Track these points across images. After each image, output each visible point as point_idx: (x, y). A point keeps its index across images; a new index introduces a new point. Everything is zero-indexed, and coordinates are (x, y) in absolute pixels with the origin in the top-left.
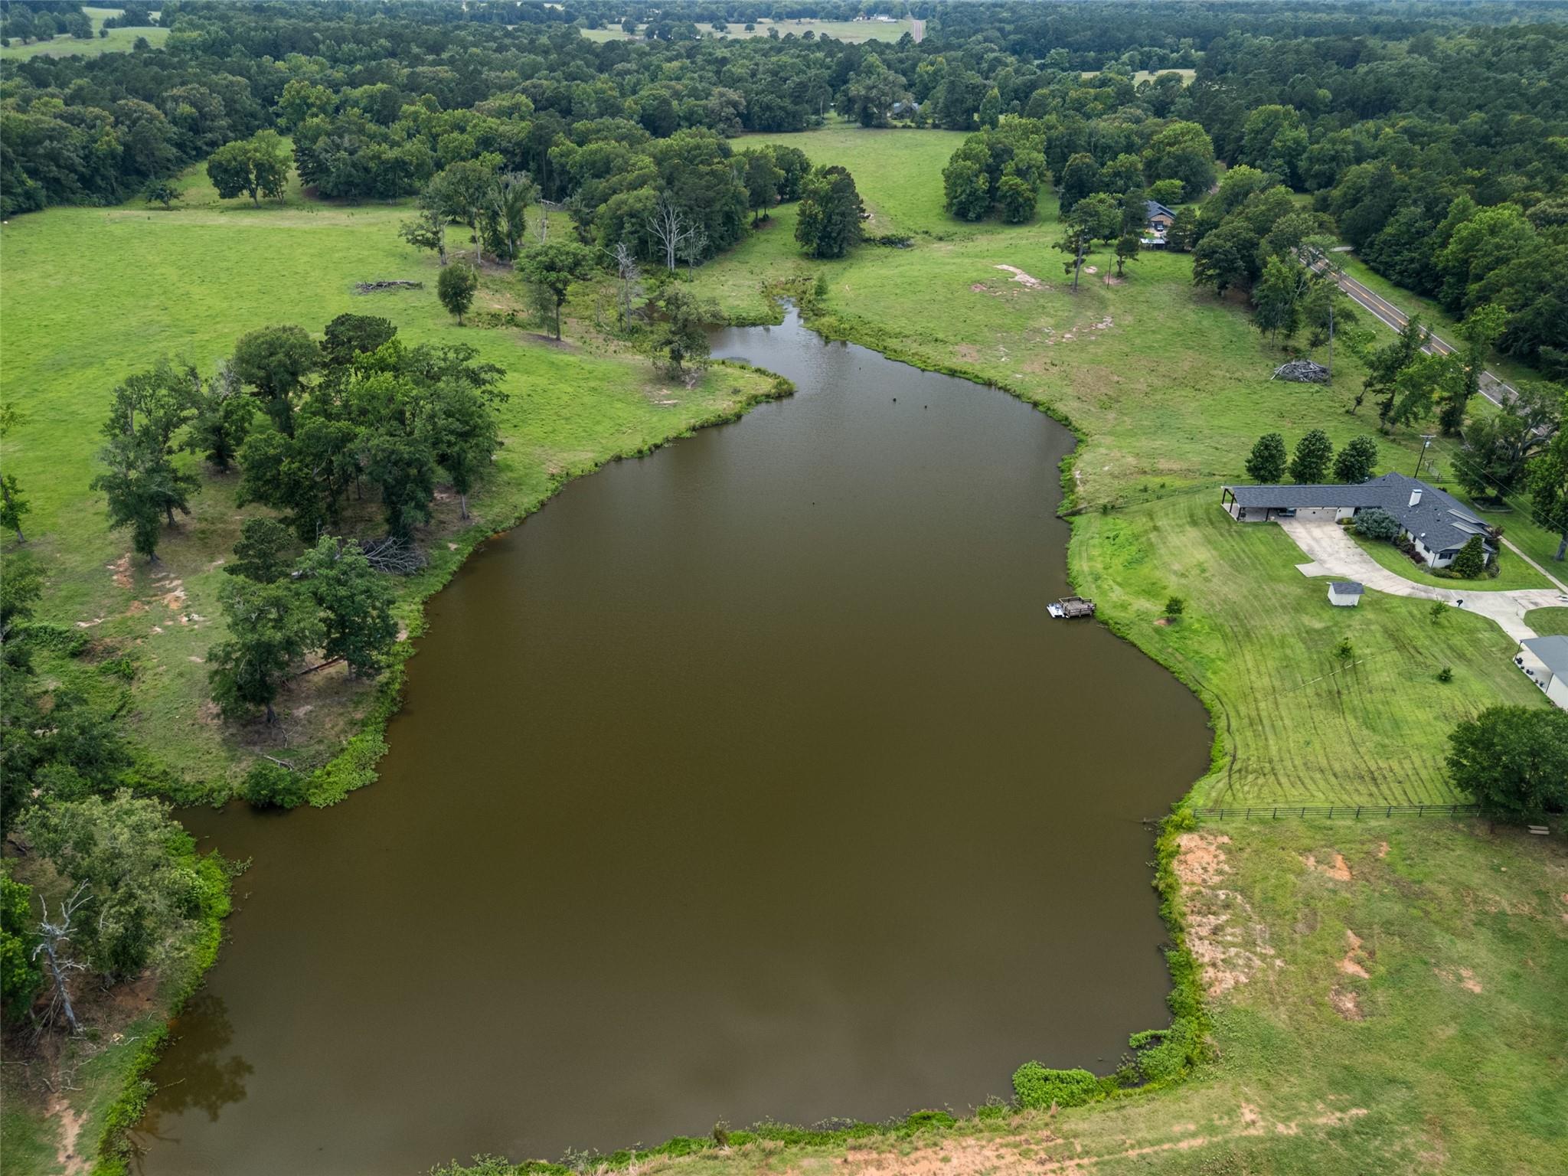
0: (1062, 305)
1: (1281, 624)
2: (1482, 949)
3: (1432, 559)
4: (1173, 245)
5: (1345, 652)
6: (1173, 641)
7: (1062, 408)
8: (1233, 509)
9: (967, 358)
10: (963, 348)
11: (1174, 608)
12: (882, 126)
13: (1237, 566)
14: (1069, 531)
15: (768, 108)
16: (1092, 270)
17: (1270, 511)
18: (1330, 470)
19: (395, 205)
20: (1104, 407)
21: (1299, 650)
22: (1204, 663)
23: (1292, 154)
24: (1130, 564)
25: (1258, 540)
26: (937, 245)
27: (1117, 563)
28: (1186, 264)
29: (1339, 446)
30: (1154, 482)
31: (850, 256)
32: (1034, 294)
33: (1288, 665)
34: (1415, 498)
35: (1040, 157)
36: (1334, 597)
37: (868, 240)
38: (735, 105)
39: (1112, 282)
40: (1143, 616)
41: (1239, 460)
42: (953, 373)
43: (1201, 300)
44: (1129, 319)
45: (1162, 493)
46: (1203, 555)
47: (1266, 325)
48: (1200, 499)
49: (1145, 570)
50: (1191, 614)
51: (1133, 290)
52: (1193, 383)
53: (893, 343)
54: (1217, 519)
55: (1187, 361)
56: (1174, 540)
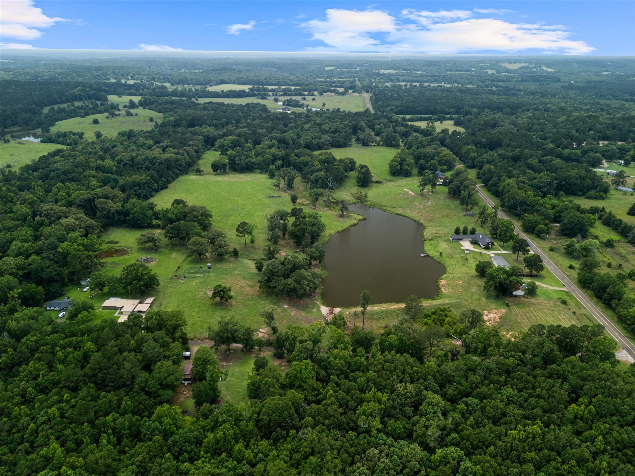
0: (419, 199)
1: (458, 256)
2: (476, 288)
3: (482, 246)
4: (444, 184)
5: (466, 259)
6: (441, 258)
7: (421, 222)
8: (451, 239)
9: (400, 211)
10: (399, 209)
11: (441, 254)
12: (368, 145)
13: (451, 248)
14: (424, 243)
15: (338, 141)
16: (426, 191)
17: (457, 239)
18: (469, 232)
19: (253, 172)
20: (429, 221)
21: (460, 259)
22: (445, 261)
23: (473, 160)
24: (434, 248)
25: (455, 244)
26: (389, 183)
27: (432, 248)
28: (446, 189)
29: (470, 228)
30: (438, 235)
31: (369, 186)
32: (414, 197)
33: (458, 261)
34: (481, 237)
35: (413, 161)
36: (466, 252)
37: (373, 182)
38: (329, 141)
39: (430, 193)
40: (436, 255)
41: (453, 231)
42: (398, 214)
43: (450, 198)
44: (434, 202)
45: (440, 237)
46: (446, 246)
47: (462, 204)
48: (446, 238)
49: (437, 249)
50: (444, 255)
51: (435, 196)
52: (447, 216)
53: (384, 208)
54: (449, 241)
55: (446, 212)
56: (441, 244)
